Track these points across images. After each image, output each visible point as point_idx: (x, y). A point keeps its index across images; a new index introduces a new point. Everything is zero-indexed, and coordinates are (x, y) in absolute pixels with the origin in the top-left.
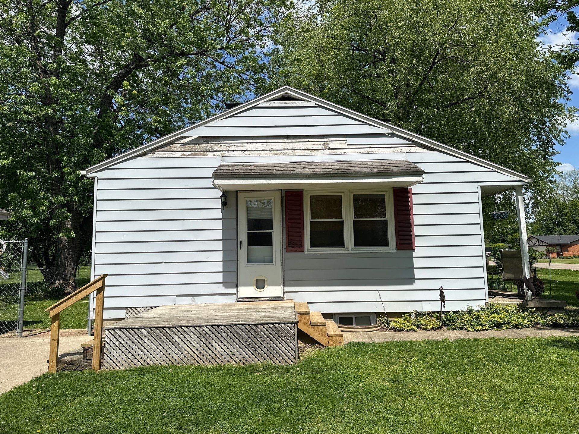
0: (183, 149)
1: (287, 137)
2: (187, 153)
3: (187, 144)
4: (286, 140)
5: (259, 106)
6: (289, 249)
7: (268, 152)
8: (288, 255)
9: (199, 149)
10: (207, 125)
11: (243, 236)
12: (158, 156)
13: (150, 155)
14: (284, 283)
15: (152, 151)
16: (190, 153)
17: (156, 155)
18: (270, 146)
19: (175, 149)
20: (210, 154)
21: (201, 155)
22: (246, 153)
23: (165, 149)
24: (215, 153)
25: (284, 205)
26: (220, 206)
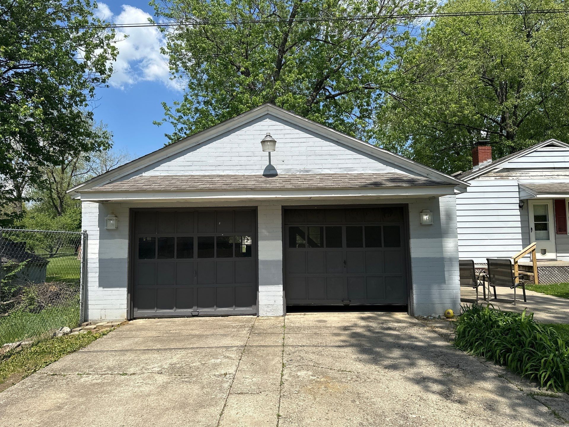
0: (495, 175)
1: (554, 168)
2: (497, 178)
3: (497, 172)
4: (554, 170)
5: (538, 150)
6: (558, 232)
7: (544, 177)
8: (558, 236)
9: (504, 175)
10: (509, 161)
11: (532, 225)
12: (481, 179)
13: (477, 179)
14: (557, 251)
15: (478, 177)
16: (499, 177)
17: (480, 179)
18: (545, 173)
19: (491, 175)
20: (511, 178)
21: (505, 178)
22: (531, 177)
23: (485, 175)
24: (513, 177)
25: (554, 208)
26: (518, 208)
